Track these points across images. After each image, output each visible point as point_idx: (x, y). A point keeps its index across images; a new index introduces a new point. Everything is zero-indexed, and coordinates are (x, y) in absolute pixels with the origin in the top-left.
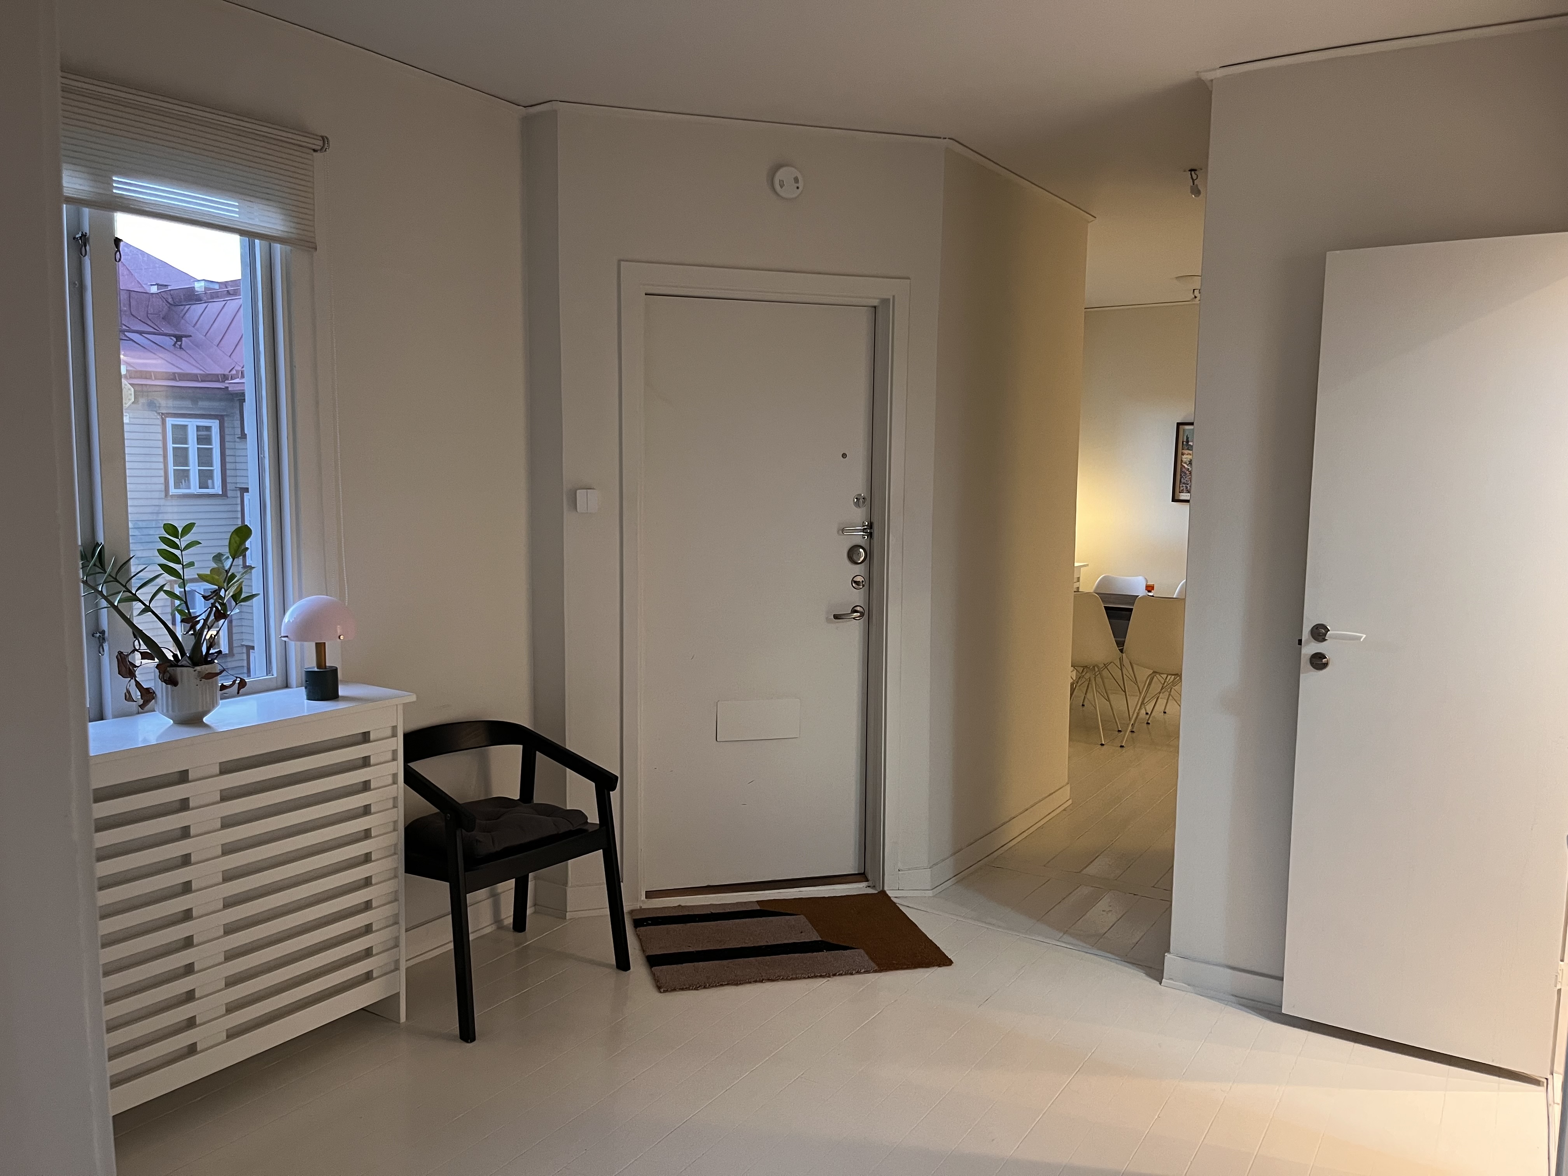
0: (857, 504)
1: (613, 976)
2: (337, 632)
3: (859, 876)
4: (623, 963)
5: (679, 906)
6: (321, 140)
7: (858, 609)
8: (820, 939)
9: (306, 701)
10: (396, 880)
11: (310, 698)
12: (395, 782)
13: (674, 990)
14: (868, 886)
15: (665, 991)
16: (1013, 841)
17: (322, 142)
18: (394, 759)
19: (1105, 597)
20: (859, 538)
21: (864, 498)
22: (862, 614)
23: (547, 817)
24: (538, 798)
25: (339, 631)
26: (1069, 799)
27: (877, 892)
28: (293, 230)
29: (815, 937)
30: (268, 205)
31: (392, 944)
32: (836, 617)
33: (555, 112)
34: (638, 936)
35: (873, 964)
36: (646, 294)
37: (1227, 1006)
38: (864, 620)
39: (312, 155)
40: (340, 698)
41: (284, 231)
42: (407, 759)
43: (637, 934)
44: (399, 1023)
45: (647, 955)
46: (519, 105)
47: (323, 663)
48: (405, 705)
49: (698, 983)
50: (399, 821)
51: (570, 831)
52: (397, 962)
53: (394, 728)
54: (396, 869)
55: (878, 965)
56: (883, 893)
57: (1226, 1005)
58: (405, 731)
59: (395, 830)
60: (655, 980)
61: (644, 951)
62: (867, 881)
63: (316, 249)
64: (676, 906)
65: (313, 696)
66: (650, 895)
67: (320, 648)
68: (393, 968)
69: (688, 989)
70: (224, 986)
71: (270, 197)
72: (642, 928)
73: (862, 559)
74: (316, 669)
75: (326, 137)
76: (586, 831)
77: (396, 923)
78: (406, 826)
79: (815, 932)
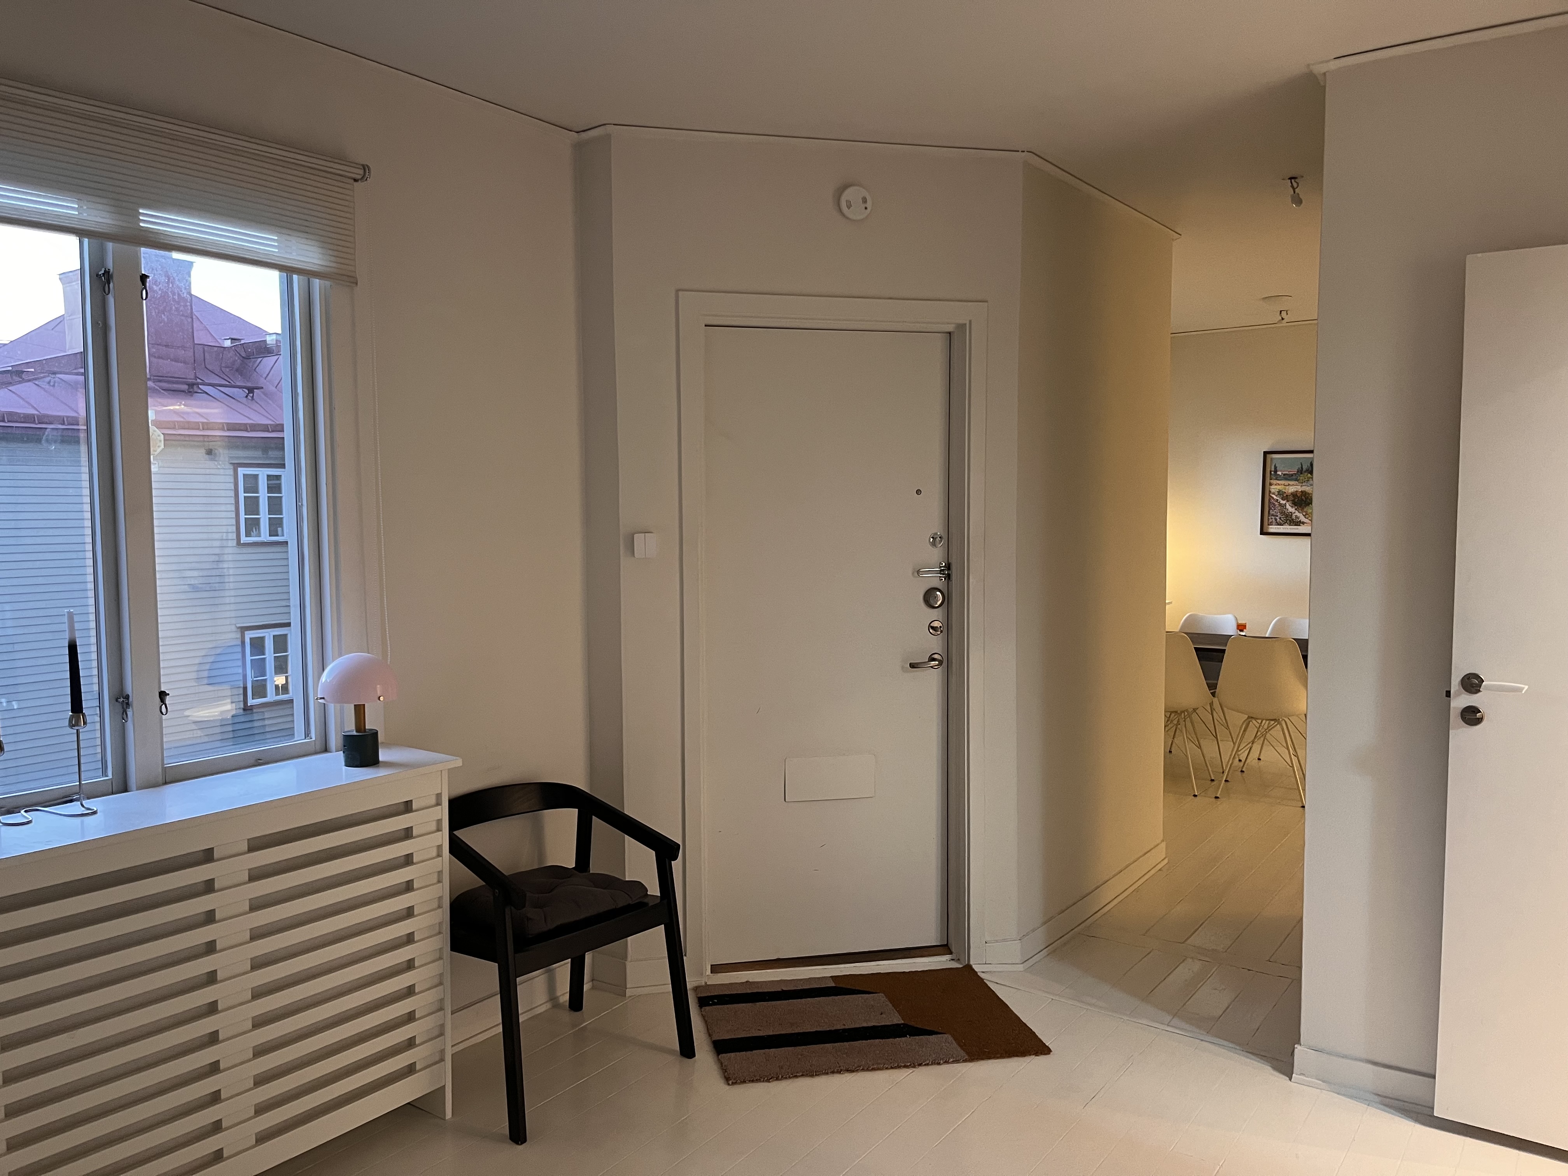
0: (934, 544)
1: (674, 1063)
2: (377, 692)
3: (941, 948)
4: (687, 1050)
5: (747, 982)
6: (361, 169)
7: (936, 656)
8: (903, 1022)
9: (344, 768)
10: (441, 962)
11: (348, 765)
12: (439, 855)
13: (744, 1082)
14: (952, 960)
15: (733, 1084)
16: (1108, 906)
17: (363, 171)
18: (439, 829)
19: (1194, 637)
20: (935, 580)
21: (940, 537)
22: (941, 663)
23: (603, 890)
24: (595, 868)
25: (379, 692)
26: (1165, 858)
27: (962, 966)
28: (334, 265)
29: (896, 1019)
30: (307, 239)
31: (436, 1033)
32: (913, 666)
33: (608, 137)
34: (703, 1017)
35: (963, 1053)
36: (705, 326)
37: (1369, 1107)
38: (943, 667)
39: (353, 185)
40: (380, 764)
41: (322, 265)
42: (452, 828)
43: (702, 1015)
44: (445, 1120)
45: (713, 1039)
46: (571, 131)
47: (363, 725)
48: (450, 771)
49: (770, 1074)
50: (444, 897)
51: (629, 904)
52: (442, 1052)
53: (439, 796)
54: (441, 949)
55: (968, 1053)
56: (969, 968)
57: (1368, 1105)
58: (451, 798)
59: (440, 907)
60: (723, 1069)
61: (710, 1035)
62: (951, 953)
63: (357, 284)
64: (743, 983)
65: (351, 762)
66: (716, 969)
67: (360, 710)
68: (437, 1059)
69: (758, 1081)
70: (252, 1085)
71: (307, 229)
72: (707, 1008)
73: (939, 603)
74: (355, 733)
75: (367, 165)
76: (646, 904)
77: (441, 1009)
78: (452, 900)
79: (897, 1014)
